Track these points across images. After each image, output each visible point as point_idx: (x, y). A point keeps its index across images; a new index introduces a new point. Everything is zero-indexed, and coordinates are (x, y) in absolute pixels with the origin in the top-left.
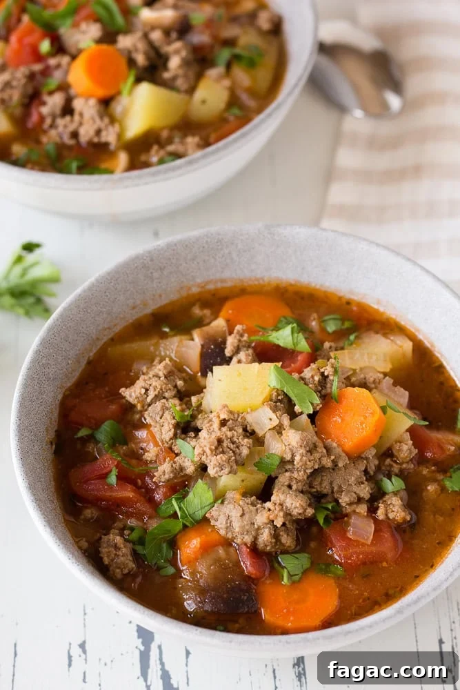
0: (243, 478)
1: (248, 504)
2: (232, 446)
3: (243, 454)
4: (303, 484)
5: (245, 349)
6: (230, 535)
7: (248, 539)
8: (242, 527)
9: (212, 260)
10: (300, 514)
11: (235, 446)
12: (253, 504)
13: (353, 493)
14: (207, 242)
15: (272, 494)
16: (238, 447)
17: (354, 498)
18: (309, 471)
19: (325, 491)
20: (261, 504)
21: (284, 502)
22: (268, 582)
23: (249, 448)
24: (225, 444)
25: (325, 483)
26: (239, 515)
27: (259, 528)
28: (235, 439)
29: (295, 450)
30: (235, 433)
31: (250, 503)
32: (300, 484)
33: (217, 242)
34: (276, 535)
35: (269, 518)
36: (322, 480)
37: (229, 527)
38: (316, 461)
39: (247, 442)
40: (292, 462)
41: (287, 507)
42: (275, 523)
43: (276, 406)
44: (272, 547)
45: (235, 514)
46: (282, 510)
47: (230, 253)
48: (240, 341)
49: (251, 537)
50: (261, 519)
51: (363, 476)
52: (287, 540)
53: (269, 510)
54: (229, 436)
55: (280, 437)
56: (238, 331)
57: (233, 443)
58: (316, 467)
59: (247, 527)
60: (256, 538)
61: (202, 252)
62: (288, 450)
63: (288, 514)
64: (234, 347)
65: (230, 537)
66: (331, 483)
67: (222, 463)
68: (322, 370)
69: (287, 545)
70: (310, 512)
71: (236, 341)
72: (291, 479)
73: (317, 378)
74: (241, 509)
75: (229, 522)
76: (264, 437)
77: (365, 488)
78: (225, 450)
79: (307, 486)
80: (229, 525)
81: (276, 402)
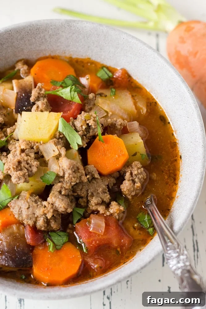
0: (32, 184)
1: (33, 201)
2: (27, 166)
3: (33, 171)
4: (69, 191)
5: (42, 98)
6: (20, 219)
7: (31, 223)
8: (28, 216)
9: (34, 40)
10: (63, 211)
11: (28, 166)
12: (36, 202)
13: (100, 198)
14: (30, 29)
15: (48, 196)
16: (30, 167)
17: (100, 201)
18: (73, 184)
19: (83, 195)
20: (41, 202)
21: (55, 202)
22: (41, 248)
23: (37, 167)
24: (22, 165)
25: (84, 190)
26: (26, 208)
27: (37, 217)
28: (29, 162)
29: (65, 171)
30: (29, 158)
31: (34, 200)
32: (66, 191)
33: (36, 30)
34: (47, 222)
35: (44, 212)
36: (82, 188)
37: (20, 214)
38: (78, 178)
39: (36, 164)
40: (63, 177)
41: (56, 206)
42: (47, 216)
43: (58, 142)
44: (45, 228)
45: (24, 206)
46: (52, 207)
47: (44, 36)
48: (39, 93)
49: (32, 221)
50: (39, 212)
51: (107, 188)
52: (54, 225)
53: (45, 207)
54: (25, 160)
55: (58, 161)
56: (39, 87)
57: (28, 164)
58: (78, 182)
59: (30, 216)
60: (35, 223)
61: (27, 35)
62: (61, 170)
63: (56, 211)
64: (36, 97)
65: (21, 220)
66: (87, 191)
67: (20, 177)
68: (88, 122)
69: (54, 228)
70: (69, 210)
71: (37, 94)
72: (61, 187)
73: (84, 127)
74: (28, 205)
75: (20, 210)
76: (48, 160)
77: (107, 196)
78: (22, 168)
79: (71, 192)
80: (20, 213)
81: (58, 139)
